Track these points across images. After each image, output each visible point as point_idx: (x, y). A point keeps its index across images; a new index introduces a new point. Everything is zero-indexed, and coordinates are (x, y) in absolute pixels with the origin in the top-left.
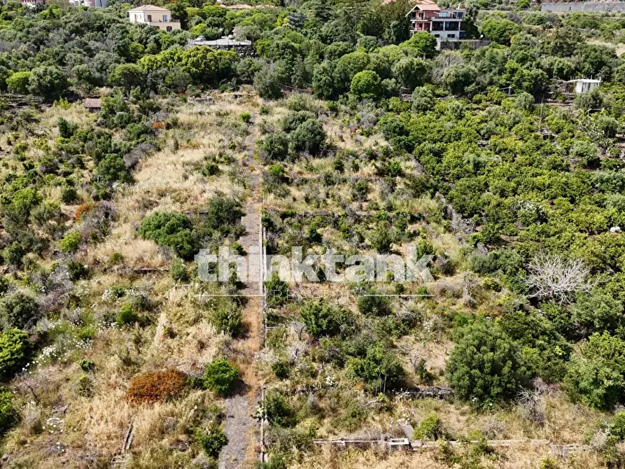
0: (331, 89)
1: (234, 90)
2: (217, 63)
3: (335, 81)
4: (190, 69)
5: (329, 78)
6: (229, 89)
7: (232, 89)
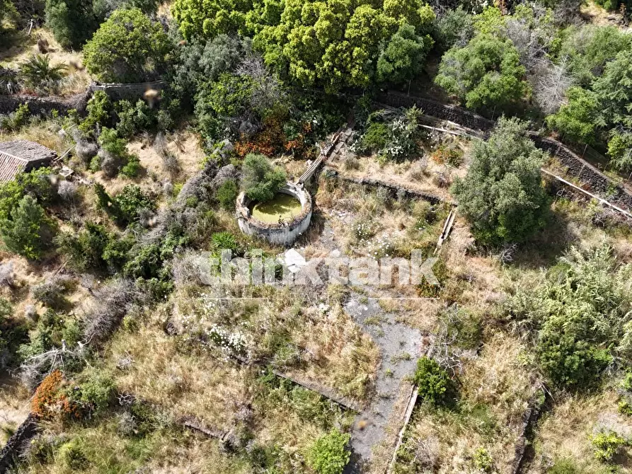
1: (399, 158)
2: (373, 50)
4: (286, 62)
6: (386, 151)
7: (396, 150)
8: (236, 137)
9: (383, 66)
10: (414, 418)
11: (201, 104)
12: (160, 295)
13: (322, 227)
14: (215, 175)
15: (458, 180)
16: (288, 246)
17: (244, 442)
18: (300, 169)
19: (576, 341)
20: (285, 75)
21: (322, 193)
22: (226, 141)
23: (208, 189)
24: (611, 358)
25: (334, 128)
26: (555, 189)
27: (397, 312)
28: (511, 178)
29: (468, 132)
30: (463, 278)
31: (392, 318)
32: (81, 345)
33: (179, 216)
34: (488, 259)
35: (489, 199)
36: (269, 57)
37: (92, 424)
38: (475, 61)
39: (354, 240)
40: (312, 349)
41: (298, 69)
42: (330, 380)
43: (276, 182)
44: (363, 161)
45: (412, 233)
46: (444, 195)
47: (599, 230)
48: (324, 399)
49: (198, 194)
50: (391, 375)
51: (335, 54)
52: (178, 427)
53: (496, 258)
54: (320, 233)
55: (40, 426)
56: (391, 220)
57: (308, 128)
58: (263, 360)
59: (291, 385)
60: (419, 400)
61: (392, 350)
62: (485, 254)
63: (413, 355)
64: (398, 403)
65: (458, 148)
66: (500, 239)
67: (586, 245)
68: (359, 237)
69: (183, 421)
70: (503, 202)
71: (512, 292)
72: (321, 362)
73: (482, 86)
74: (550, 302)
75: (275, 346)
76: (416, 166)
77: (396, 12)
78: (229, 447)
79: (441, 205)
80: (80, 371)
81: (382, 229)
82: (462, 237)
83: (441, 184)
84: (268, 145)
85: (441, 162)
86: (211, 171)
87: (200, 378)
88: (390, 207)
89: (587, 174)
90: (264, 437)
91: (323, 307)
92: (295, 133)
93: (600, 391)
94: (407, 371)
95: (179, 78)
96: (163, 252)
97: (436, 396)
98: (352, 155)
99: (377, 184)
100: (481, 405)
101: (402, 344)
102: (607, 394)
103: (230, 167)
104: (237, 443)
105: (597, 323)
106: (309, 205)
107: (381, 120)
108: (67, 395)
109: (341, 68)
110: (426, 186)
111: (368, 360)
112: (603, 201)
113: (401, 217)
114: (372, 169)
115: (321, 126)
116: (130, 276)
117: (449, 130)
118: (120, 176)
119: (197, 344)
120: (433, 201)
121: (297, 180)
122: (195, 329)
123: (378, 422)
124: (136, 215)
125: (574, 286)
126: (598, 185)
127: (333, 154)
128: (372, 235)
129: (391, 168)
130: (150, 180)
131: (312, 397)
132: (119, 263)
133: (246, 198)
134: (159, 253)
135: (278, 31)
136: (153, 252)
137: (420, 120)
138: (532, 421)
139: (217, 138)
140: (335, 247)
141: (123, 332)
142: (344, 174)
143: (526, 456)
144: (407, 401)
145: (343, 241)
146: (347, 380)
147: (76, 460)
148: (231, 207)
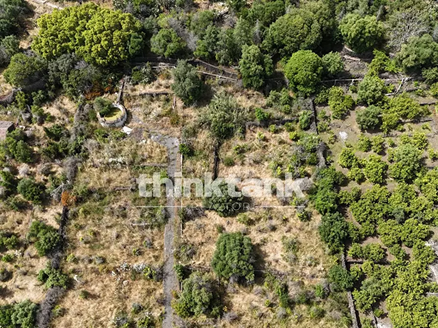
0: (261, 80)
1: (149, 82)
2: (125, 46)
3: (267, 69)
4: (94, 59)
5: (260, 67)
6: (143, 81)
7: (147, 80)
8: (85, 93)
9: (131, 51)
10: (183, 162)
11: (65, 84)
12: (86, 157)
13: (132, 116)
14: (83, 110)
15: (172, 85)
16: (123, 126)
18: (114, 97)
19: (222, 124)
20: (95, 64)
21: (126, 103)
22: (81, 96)
23: (84, 115)
24: (234, 125)
25: (121, 77)
26: (204, 77)
27: (168, 134)
28: (188, 80)
29: (169, 65)
30: (184, 117)
31: (167, 137)
32: (68, 181)
33: (79, 129)
34: (190, 108)
35: (183, 89)
36: (86, 59)
37: (85, 202)
38: (163, 41)
39: (145, 116)
40: (146, 154)
41: (100, 61)
42: (155, 161)
43: (109, 105)
44: (136, 87)
45: (163, 108)
46: (169, 91)
47: (222, 87)
48: (155, 166)
49: (81, 119)
50: (173, 153)
51: (112, 52)
52: (114, 191)
53: (192, 107)
54: (132, 118)
55: (69, 208)
56: (155, 105)
57: (111, 81)
58: (132, 163)
59: (143, 167)
60: (183, 157)
61: (171, 146)
62: (189, 107)
63: (177, 145)
64: (178, 160)
65: (168, 72)
66: (192, 100)
67: (218, 93)
68: (146, 115)
69: (114, 189)
70: (187, 89)
71: (200, 116)
72: (150, 157)
73: (168, 49)
74: (211, 115)
75: (134, 158)
76: (156, 83)
77: (128, 30)
78: (132, 190)
79: (169, 95)
80: (72, 188)
81: (153, 109)
82: (180, 104)
83: (167, 87)
84: (98, 92)
85: (164, 79)
86: (81, 108)
87: (113, 176)
88: (152, 101)
89: (212, 69)
91: (144, 141)
92: (107, 84)
93: (234, 136)
94: (177, 150)
95: (51, 77)
96: (79, 143)
97: (188, 154)
98: (132, 86)
99: (145, 94)
100: (201, 152)
101: (173, 143)
102: (235, 136)
103: (87, 105)
104: (134, 188)
105: (226, 116)
106: (124, 109)
107: (137, 70)
108: (73, 196)
109: (116, 56)
110: (162, 90)
111: (164, 151)
112: (220, 76)
113: (158, 103)
114: (141, 89)
115: (115, 78)
116: (72, 155)
117: (162, 66)
118: (45, 122)
119: (107, 167)
120: (166, 94)
121: (116, 102)
122: (105, 162)
123: (173, 167)
124: (62, 134)
125: (217, 108)
126: (217, 72)
127: (124, 88)
128: (150, 113)
129: (148, 87)
130: (58, 120)
131: (152, 167)
132: (66, 152)
133: (100, 114)
134: (78, 144)
135: (87, 48)
136: (76, 144)
137: (151, 66)
138: (216, 151)
139: (77, 95)
140: (139, 121)
141: (80, 173)
142: (132, 94)
143: (217, 160)
144: (180, 158)
145: (141, 118)
146: (160, 159)
147: (86, 212)
148: (96, 120)
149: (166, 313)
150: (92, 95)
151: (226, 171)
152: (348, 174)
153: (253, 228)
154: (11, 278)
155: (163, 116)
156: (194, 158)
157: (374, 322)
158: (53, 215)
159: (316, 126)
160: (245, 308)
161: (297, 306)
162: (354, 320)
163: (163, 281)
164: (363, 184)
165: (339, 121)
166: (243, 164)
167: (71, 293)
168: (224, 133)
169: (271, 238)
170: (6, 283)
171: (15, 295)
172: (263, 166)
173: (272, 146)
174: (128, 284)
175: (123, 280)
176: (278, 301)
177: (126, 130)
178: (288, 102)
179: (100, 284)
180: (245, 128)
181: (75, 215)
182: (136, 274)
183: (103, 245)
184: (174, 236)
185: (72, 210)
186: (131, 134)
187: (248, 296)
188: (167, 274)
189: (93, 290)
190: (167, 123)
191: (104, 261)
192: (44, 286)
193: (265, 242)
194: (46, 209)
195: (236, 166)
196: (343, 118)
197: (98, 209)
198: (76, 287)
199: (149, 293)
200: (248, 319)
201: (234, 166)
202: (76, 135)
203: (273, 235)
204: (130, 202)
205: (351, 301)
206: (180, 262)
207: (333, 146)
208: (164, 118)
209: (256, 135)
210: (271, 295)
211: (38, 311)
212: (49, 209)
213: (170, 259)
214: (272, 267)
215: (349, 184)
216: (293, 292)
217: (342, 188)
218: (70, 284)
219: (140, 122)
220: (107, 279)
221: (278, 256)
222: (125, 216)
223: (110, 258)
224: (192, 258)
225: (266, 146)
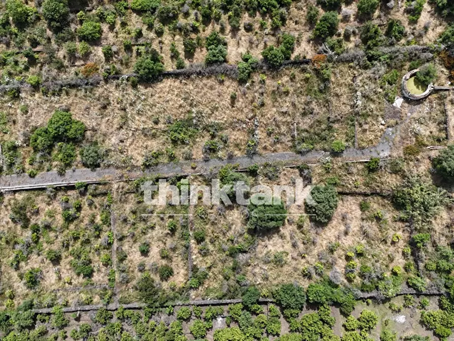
8: (446, 50)
10: (361, 163)
12: (365, 67)
13: (418, 104)
14: (425, 52)
16: (404, 98)
17: (332, 122)
18: (443, 82)
21: (435, 96)
22: (443, 46)
23: (416, 55)
24: (408, 211)
27: (394, 144)
30: (417, 160)
31: (391, 144)
32: (336, 57)
33: (397, 54)
39: (416, 119)
40: (367, 127)
42: (360, 136)
45: (429, 136)
46: (451, 141)
49: (411, 53)
50: (371, 152)
52: (327, 101)
53: (431, 167)
54: (415, 105)
55: (310, 64)
56: (433, 128)
58: (357, 114)
59: (354, 125)
60: (366, 162)
61: (379, 149)
62: (431, 163)
63: (381, 155)
64: (363, 157)
66: (436, 167)
75: (362, 115)
78: (329, 118)
79: (446, 142)
80: (330, 63)
81: (427, 126)
82: (434, 154)
84: (449, 63)
86: (425, 50)
87: (344, 99)
88: (439, 124)
90: (336, 126)
91: (383, 122)
94: (374, 155)
96: (381, 58)
97: (369, 166)
99: (446, 115)
101: (383, 150)
102: (397, 212)
103: (431, 55)
104: (331, 120)
106: (424, 97)
108: (321, 66)
111: (372, 143)
113: (435, 130)
116: (367, 54)
120: (447, 138)
121: (435, 85)
122: (357, 88)
123: (354, 154)
128: (421, 124)
130: (412, 27)
131: (353, 133)
133: (415, 73)
134: (379, 57)
136: (379, 55)
138: (376, 194)
139: (443, 42)
140: (412, 113)
141: (347, 65)
142: (447, 101)
143: (365, 195)
144: (364, 159)
145: (415, 115)
146: (362, 140)
147: (307, 80)
148: (411, 69)
149: (223, 160)
150: (444, 58)
151: (355, 203)
152: (353, 317)
153: (295, 227)
154: (247, 32)
155: (417, 138)
156: (367, 172)
157: (222, 316)
158: (305, 50)
159: (410, 294)
160: (230, 219)
161: (232, 259)
162: (221, 301)
163: (246, 156)
164: (343, 329)
165: (418, 318)
166: (363, 219)
167: (235, 84)
168: (398, 202)
169: (286, 243)
170: (243, 28)
171: (234, 39)
172: (361, 238)
173: (387, 248)
174: (243, 128)
175: (246, 123)
176: (236, 245)
177: (398, 102)
178: (439, 268)
179: (243, 105)
180: (407, 221)
181: (304, 71)
182: (252, 132)
183: (276, 101)
184: (284, 161)
185: (308, 67)
186: (394, 108)
187: (239, 221)
188: (252, 158)
189: (238, 101)
190: (408, 142)
191: (263, 105)
192: (241, 60)
193: (282, 237)
194: (311, 42)
195: (360, 212)
196: (422, 323)
197: (311, 90)
198: (240, 87)
199: (237, 145)
200: (222, 222)
201: (361, 211)
202: (390, 52)
203: (288, 244)
204: (317, 117)
205: (235, 301)
206: (262, 167)
207: (387, 307)
208: (414, 139)
209: (400, 233)
210: (240, 240)
211: (219, 63)
212: (311, 45)
213: (264, 159)
214: (260, 242)
215: (342, 316)
216: (242, 257)
217: (338, 309)
218: (242, 82)
219: (409, 114)
220: (247, 110)
221: (270, 247)
222: (304, 114)
223: (264, 110)
224: (266, 177)
225: (386, 243)
